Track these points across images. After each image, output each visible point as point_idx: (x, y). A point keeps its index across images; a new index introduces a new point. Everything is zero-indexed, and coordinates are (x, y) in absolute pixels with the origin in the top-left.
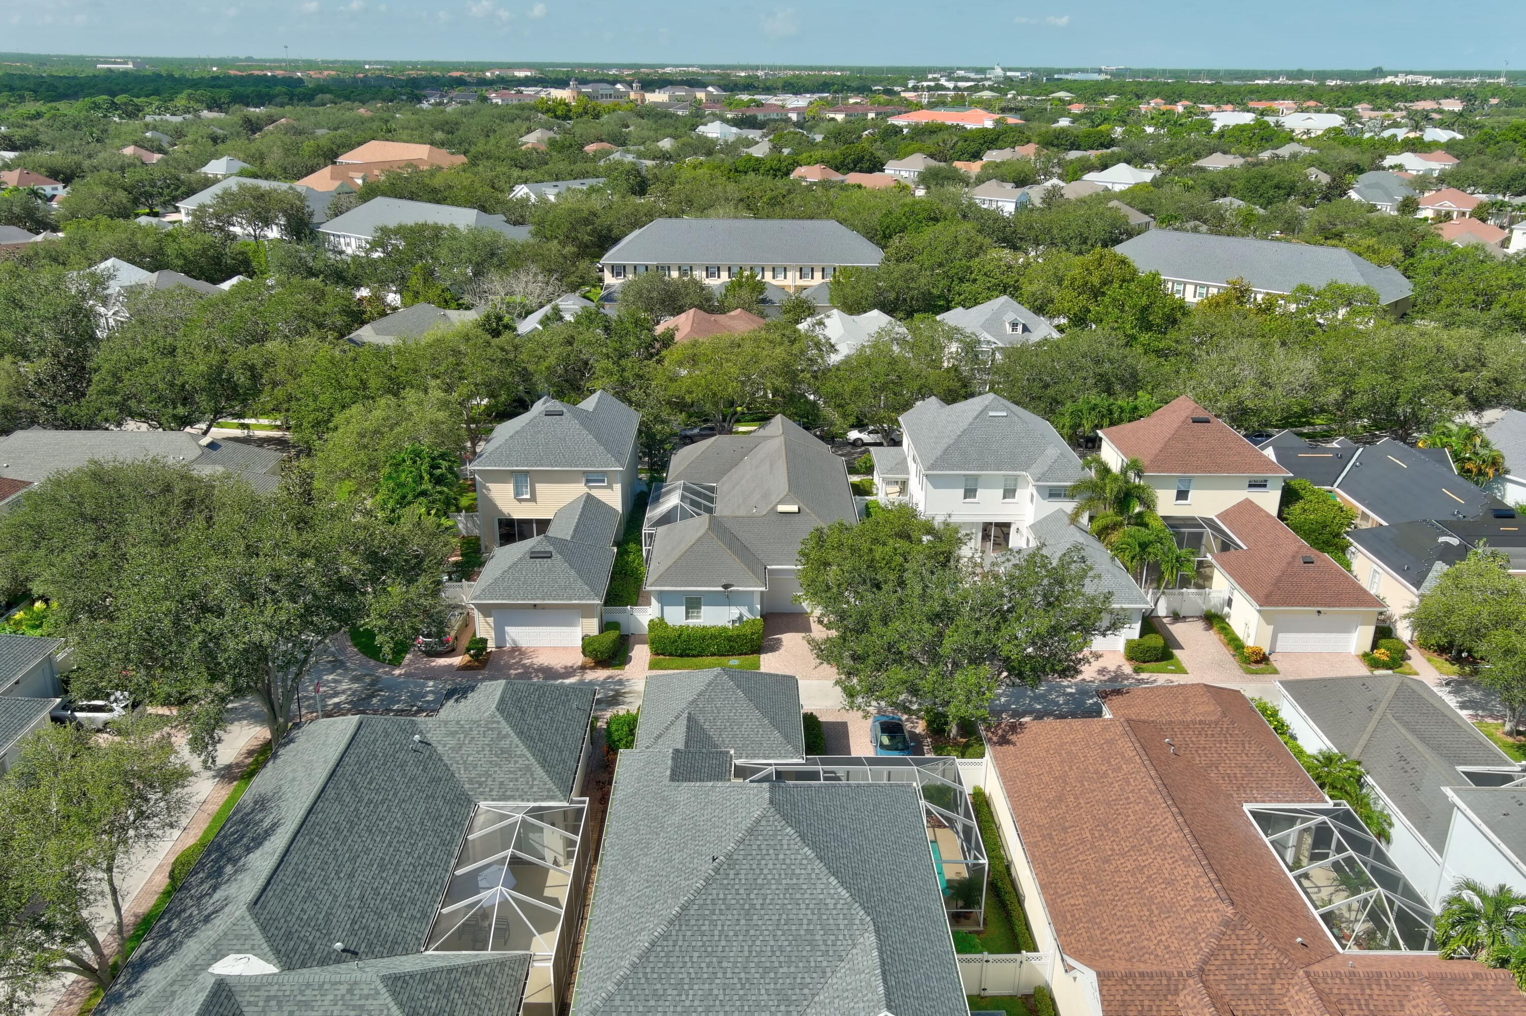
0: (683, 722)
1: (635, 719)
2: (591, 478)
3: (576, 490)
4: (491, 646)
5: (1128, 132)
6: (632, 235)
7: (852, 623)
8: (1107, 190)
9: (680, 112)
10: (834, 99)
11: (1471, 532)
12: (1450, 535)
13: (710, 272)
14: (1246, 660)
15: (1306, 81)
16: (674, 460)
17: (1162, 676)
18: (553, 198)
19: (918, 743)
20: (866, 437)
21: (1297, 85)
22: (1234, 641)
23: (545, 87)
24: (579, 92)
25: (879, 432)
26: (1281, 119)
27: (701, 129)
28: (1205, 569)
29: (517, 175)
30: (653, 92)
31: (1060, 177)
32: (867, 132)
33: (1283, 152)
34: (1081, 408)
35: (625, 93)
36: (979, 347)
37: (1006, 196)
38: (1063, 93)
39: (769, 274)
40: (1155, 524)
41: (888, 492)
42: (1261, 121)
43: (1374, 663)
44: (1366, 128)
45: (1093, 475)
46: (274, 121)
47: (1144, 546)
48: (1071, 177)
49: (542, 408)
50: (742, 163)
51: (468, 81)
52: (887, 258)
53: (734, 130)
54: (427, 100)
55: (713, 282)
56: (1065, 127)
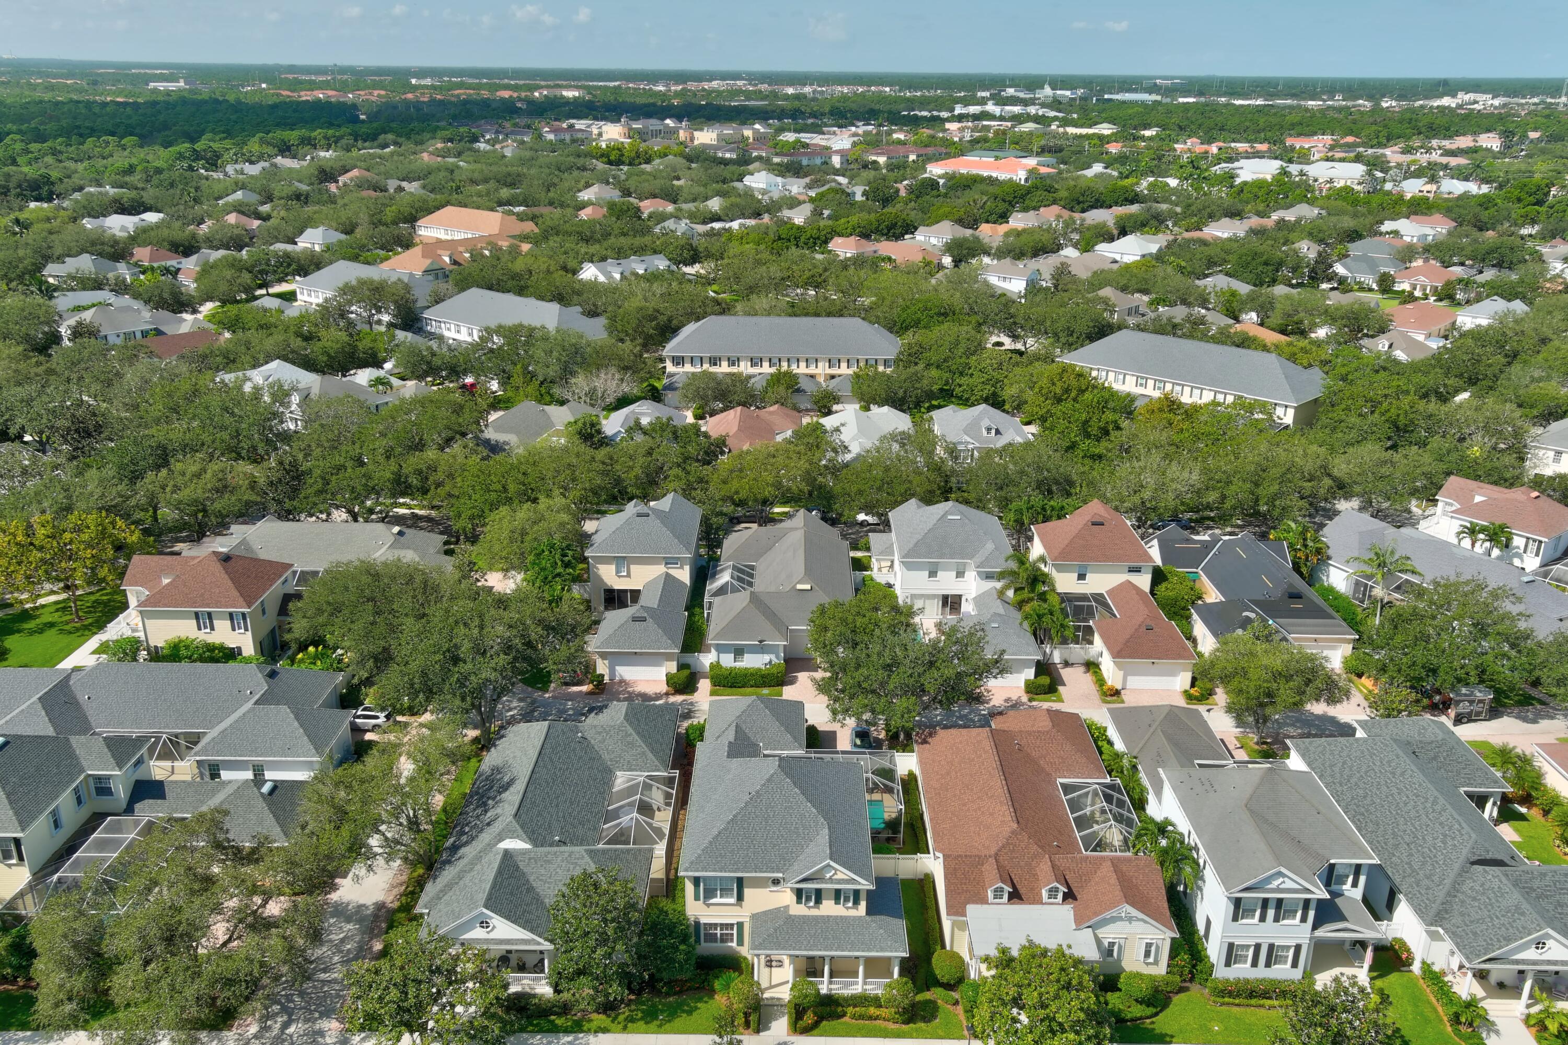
0: (733, 728)
1: (704, 727)
2: (668, 562)
3: (657, 571)
4: (606, 679)
5: (1152, 186)
6: (690, 329)
7: (838, 669)
8: (1115, 262)
9: (728, 155)
10: (878, 133)
11: (1270, 608)
12: (1253, 611)
13: (754, 362)
14: (1105, 694)
15: (1361, 102)
16: (726, 543)
17: (1046, 705)
18: (617, 276)
19: (878, 744)
20: (870, 519)
21: (1348, 108)
22: (1101, 682)
23: (596, 118)
24: (630, 129)
25: (880, 515)
26: (1306, 168)
27: (748, 180)
28: (1089, 631)
29: (583, 250)
30: (702, 130)
31: (1075, 246)
32: (905, 182)
33: (1290, 216)
34: (1024, 507)
35: (675, 131)
36: (961, 447)
37: (1018, 274)
38: (1105, 125)
39: (803, 364)
40: (1054, 600)
41: (880, 569)
42: (1284, 172)
43: (1189, 697)
44: (1388, 177)
45: (1013, 565)
46: (347, 171)
47: (1040, 617)
48: (1086, 247)
49: (635, 511)
50: (784, 233)
51: (519, 105)
52: (901, 353)
53: (779, 180)
54: (483, 136)
55: (756, 370)
56: (1096, 176)
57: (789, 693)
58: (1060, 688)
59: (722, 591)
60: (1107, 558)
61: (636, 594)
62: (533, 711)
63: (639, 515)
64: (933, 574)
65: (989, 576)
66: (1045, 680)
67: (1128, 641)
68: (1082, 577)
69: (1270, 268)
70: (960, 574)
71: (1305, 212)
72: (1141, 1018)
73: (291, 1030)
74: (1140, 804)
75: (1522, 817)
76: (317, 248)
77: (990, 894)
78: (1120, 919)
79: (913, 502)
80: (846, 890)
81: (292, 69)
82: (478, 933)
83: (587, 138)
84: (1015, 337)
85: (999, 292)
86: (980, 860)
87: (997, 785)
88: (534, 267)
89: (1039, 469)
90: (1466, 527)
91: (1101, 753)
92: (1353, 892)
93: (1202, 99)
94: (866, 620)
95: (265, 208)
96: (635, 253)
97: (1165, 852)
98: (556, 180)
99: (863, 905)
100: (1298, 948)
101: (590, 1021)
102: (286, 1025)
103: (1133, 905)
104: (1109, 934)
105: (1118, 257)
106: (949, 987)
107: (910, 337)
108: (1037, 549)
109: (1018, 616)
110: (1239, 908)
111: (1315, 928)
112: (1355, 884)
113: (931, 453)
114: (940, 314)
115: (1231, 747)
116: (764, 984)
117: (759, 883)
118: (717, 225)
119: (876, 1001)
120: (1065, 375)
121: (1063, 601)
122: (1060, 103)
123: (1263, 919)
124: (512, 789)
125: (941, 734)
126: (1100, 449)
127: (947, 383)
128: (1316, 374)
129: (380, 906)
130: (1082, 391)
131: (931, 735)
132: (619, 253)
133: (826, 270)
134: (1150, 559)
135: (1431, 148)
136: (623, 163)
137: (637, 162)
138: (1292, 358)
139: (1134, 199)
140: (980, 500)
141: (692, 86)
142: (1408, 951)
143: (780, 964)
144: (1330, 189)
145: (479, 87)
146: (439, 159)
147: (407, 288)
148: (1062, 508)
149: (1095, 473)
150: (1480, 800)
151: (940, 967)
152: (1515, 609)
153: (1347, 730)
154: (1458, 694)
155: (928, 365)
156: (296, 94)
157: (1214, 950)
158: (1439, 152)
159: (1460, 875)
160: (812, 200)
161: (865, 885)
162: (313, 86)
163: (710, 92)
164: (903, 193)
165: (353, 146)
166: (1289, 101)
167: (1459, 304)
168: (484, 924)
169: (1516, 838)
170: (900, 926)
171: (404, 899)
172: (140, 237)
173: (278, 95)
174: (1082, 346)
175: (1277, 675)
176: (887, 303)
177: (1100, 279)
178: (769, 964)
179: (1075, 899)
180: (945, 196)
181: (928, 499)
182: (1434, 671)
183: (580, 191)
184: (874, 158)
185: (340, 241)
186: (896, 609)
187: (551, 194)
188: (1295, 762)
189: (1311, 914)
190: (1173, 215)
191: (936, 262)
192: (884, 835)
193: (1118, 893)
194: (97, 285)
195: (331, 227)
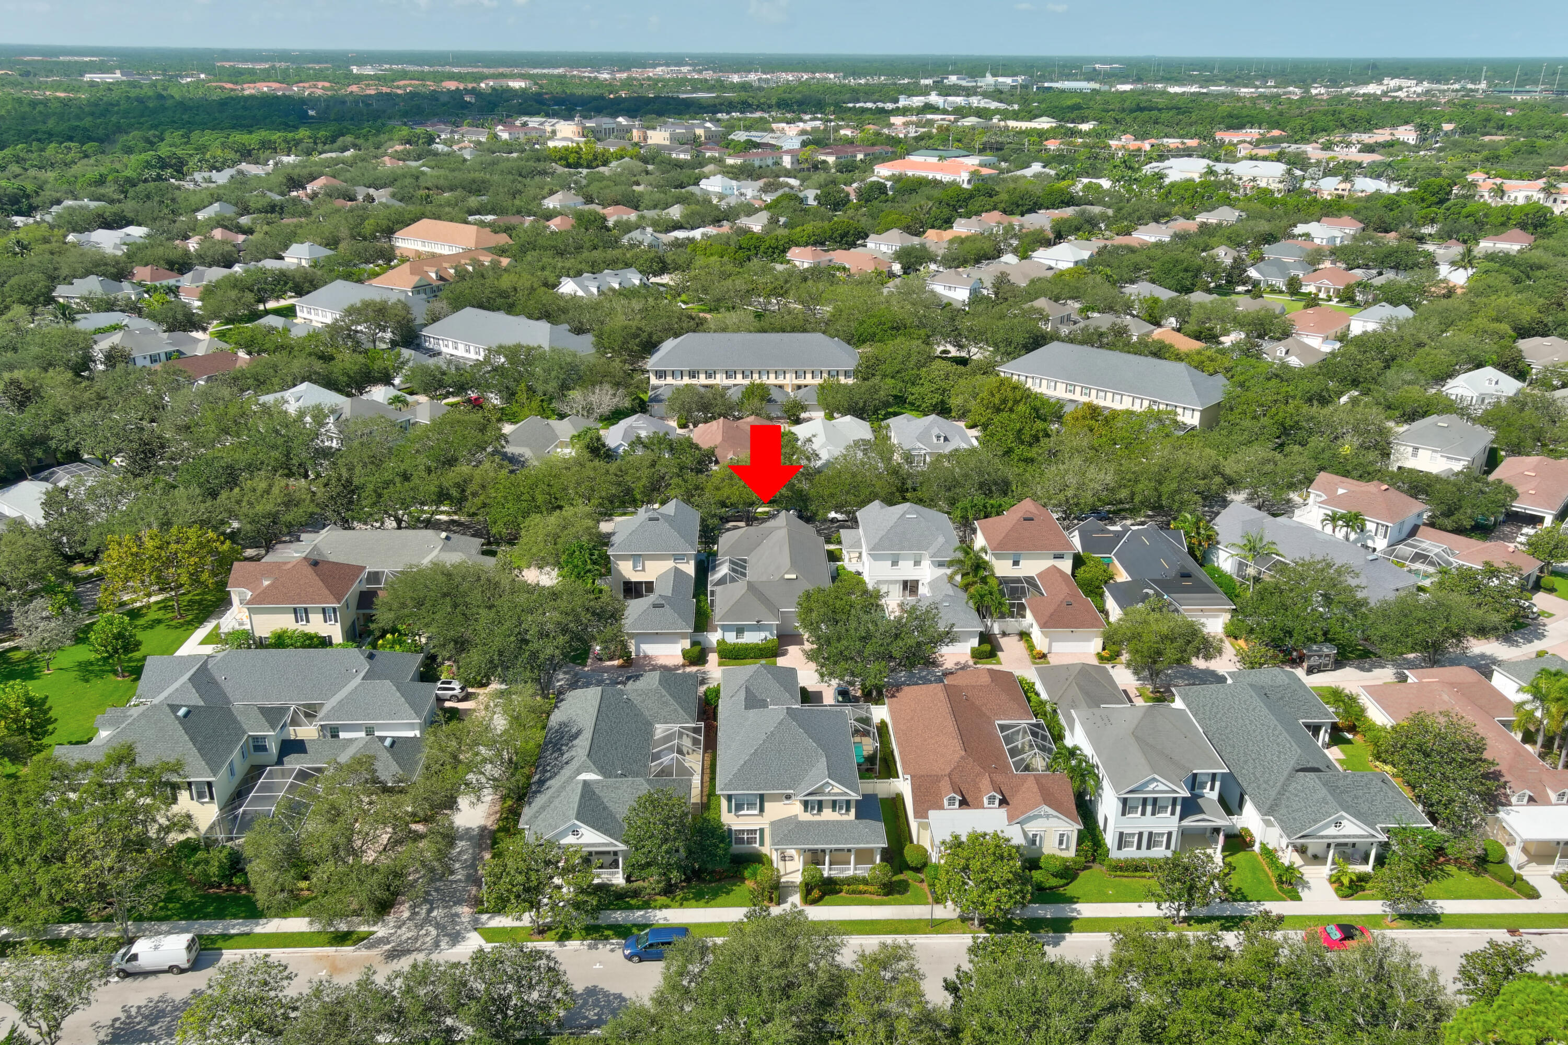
0: (744, 690)
1: (719, 689)
2: (677, 558)
3: (667, 565)
4: (634, 655)
5: (1087, 187)
6: (669, 345)
7: (823, 642)
8: (1051, 268)
9: (682, 156)
10: (825, 130)
11: (1166, 585)
12: (1152, 588)
13: (729, 374)
14: (1034, 657)
15: (1291, 89)
16: (721, 540)
17: (989, 666)
18: (595, 291)
19: (856, 700)
20: (839, 516)
21: (1279, 96)
22: (1031, 647)
23: (547, 115)
24: (584, 128)
25: (847, 513)
26: (1231, 167)
27: (704, 184)
28: (1022, 607)
29: (560, 265)
30: (654, 129)
31: (1015, 251)
32: (855, 185)
33: (1211, 218)
34: (968, 506)
35: (628, 130)
36: (914, 453)
37: (962, 284)
38: (1044, 119)
39: (772, 376)
40: (993, 582)
41: (850, 559)
42: (1211, 172)
43: (1101, 658)
44: (1307, 175)
45: (960, 555)
46: (315, 179)
47: (982, 596)
48: (1024, 255)
49: (647, 515)
50: (744, 241)
51: (467, 99)
52: (860, 365)
53: (734, 183)
54: (439, 136)
55: (731, 382)
56: (1036, 176)
57: (781, 662)
58: (999, 654)
59: (721, 582)
60: (1036, 548)
61: (649, 586)
62: (577, 681)
63: (651, 519)
64: (894, 563)
65: (941, 564)
66: (987, 647)
67: (1052, 615)
68: (1016, 563)
69: (1190, 274)
70: (917, 563)
71: (1225, 216)
72: (1056, 887)
73: (435, 913)
74: (1058, 737)
75: (1349, 742)
76: (304, 263)
77: (946, 802)
78: (1040, 816)
79: (877, 503)
80: (841, 801)
81: (226, 55)
82: (570, 840)
83: (542, 138)
84: (960, 347)
85: (945, 301)
86: (937, 779)
87: (950, 725)
88: (519, 284)
89: (980, 473)
90: (1328, 515)
91: (1029, 701)
92: (1211, 794)
93: (1140, 86)
94: (843, 602)
95: (244, 220)
96: (608, 266)
97: (1073, 769)
98: (519, 186)
99: (853, 811)
100: (1170, 834)
101: (655, 900)
102: (430, 911)
103: (1049, 806)
104: (1033, 828)
105: (1053, 264)
106: (918, 870)
107: (867, 349)
108: (979, 541)
109: (965, 596)
110: (1126, 806)
111: (1181, 819)
112: (1212, 789)
113: (890, 459)
114: (893, 328)
115: (1132, 696)
116: (782, 873)
117: (775, 798)
118: (680, 234)
119: (865, 881)
120: (1003, 388)
121: (1001, 583)
122: (1001, 92)
123: (1143, 813)
124: (580, 737)
125: (906, 689)
126: (1033, 453)
127: (901, 391)
128: (1221, 380)
129: (483, 829)
130: (1016, 402)
131: (898, 691)
132: (593, 266)
133: (786, 282)
134: (1070, 546)
135: (1350, 143)
136: (581, 166)
137: (594, 164)
138: (1200, 366)
139: (1070, 201)
140: (932, 500)
141: (636, 73)
142: (1251, 835)
143: (792, 858)
144: (1253, 187)
145: (422, 77)
146: (401, 163)
147: (406, 307)
148: (1000, 506)
149: (1027, 475)
150: (1316, 729)
151: (910, 855)
152: (1353, 582)
153: (1221, 679)
154: (1310, 650)
155: (885, 376)
156: (239, 87)
157: (1110, 839)
158: (1359, 146)
159: (1288, 779)
160: (768, 207)
161: (854, 796)
162: (253, 76)
163: (656, 81)
164: (853, 198)
165: (314, 150)
166: (1223, 88)
167: (1359, 305)
168: (575, 832)
169: (1341, 756)
170: (880, 827)
171: (501, 823)
172: (135, 254)
173: (221, 88)
174: (1020, 356)
175: (1164, 638)
176: (845, 316)
177: (1037, 288)
178: (784, 859)
179: (1008, 804)
180: (893, 200)
181: (890, 502)
182: (1290, 633)
183: (544, 198)
184: (823, 158)
185: (328, 257)
186: (865, 592)
187: (517, 202)
188: (1179, 703)
189: (1178, 808)
190: (1104, 217)
191: (885, 270)
192: (864, 767)
193: (1039, 798)
194: (109, 306)
195: (314, 242)
